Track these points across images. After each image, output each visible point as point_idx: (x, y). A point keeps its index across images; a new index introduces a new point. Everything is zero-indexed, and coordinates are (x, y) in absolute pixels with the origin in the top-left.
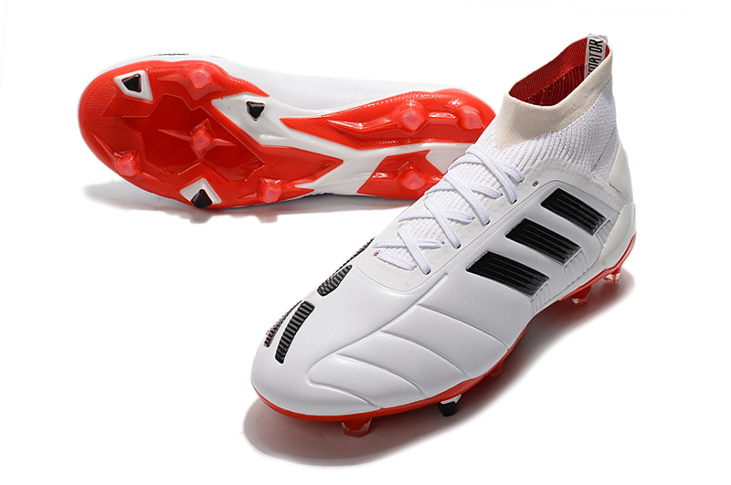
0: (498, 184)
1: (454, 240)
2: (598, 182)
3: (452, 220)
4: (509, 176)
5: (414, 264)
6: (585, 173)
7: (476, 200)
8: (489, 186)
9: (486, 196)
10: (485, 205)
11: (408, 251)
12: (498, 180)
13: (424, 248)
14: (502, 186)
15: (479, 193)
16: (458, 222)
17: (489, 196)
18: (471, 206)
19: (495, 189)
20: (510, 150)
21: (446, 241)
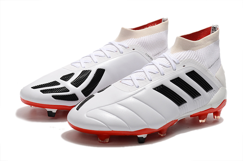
0: (169, 63)
1: (150, 78)
2: (210, 73)
3: (150, 72)
4: (174, 61)
5: (133, 84)
6: (205, 68)
7: (160, 67)
8: (166, 63)
9: (164, 66)
10: (163, 69)
11: (132, 81)
12: (169, 62)
13: (138, 80)
14: (171, 64)
15: (162, 65)
16: (152, 73)
17: (165, 67)
18: (158, 68)
19: (168, 65)
20: (175, 54)
21: (147, 78)
